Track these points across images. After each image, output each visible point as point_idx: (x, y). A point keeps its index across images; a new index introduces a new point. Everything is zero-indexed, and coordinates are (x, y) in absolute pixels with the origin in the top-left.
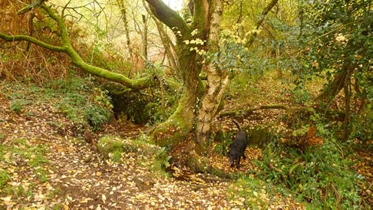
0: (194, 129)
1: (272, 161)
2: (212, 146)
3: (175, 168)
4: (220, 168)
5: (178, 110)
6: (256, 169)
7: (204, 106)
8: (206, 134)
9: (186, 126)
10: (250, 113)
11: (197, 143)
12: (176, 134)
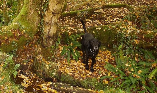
0: (40, 32)
1: (127, 65)
2: (59, 49)
3: (23, 76)
4: (69, 74)
5: (22, 12)
6: (109, 75)
7: (51, 8)
8: (53, 38)
9: (32, 30)
10: (92, 12)
11: (43, 46)
12: (22, 38)
